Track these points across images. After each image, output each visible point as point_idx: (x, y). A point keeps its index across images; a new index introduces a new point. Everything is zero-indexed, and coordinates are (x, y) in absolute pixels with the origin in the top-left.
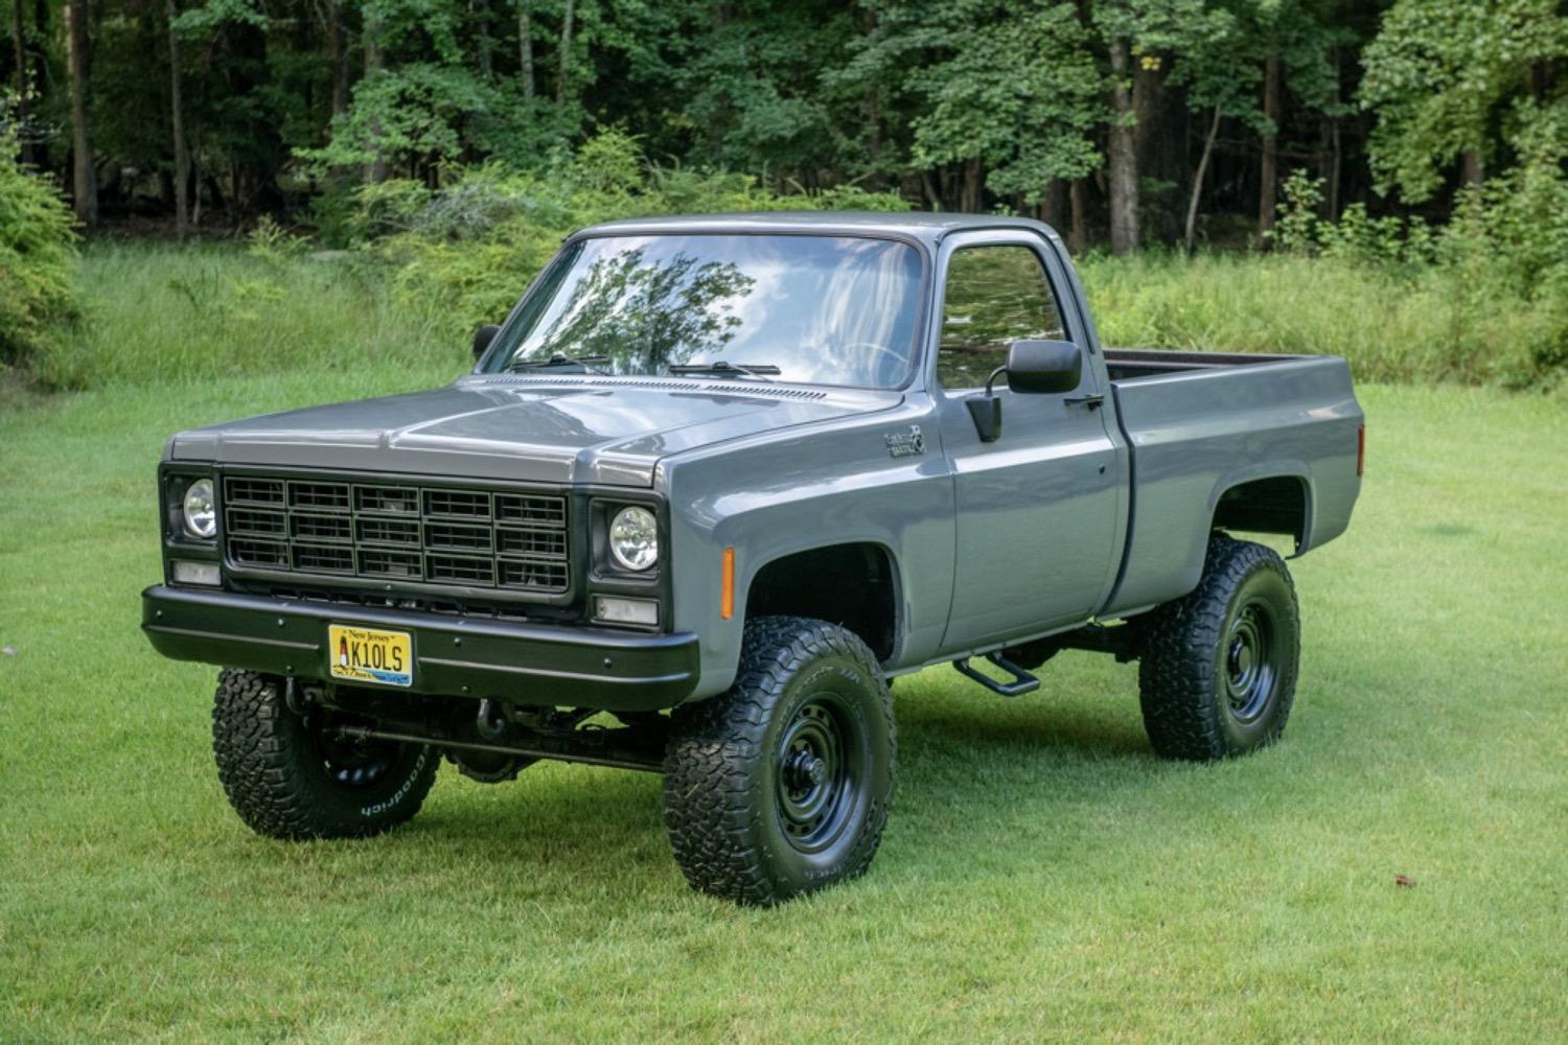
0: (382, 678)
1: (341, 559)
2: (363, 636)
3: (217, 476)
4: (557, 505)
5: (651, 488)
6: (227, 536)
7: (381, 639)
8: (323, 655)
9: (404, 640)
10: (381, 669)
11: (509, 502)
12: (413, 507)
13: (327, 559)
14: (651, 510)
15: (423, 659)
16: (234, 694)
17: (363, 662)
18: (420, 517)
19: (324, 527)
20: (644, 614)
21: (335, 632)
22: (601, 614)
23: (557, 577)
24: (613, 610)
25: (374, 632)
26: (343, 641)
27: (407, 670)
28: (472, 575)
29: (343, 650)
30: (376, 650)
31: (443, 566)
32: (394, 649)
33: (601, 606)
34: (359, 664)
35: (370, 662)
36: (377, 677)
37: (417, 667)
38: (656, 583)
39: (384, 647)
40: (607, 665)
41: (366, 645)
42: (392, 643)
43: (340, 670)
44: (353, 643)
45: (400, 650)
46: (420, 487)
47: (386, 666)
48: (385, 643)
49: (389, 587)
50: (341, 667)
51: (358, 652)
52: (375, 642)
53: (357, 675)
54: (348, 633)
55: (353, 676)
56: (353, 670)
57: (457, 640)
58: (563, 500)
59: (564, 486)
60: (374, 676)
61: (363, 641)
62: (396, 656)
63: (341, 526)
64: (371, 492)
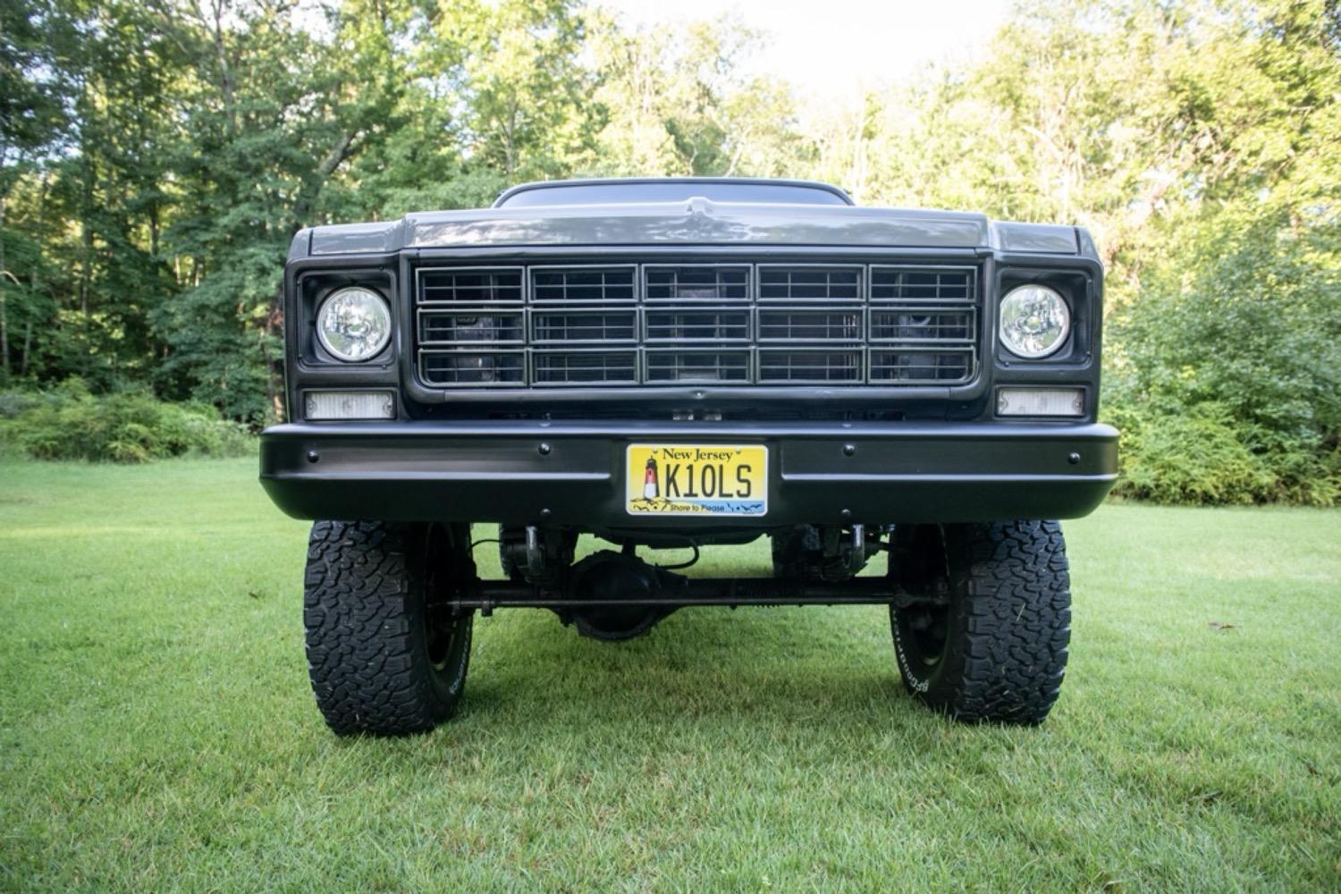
0: (722, 509)
1: (621, 367)
2: (685, 455)
3: (403, 270)
5: (1078, 254)
6: (413, 347)
7: (717, 456)
8: (616, 487)
9: (758, 456)
10: (716, 496)
15: (786, 477)
17: (684, 489)
18: (753, 303)
20: (1065, 404)
21: (637, 456)
22: (1002, 408)
24: (1015, 403)
25: (705, 448)
26: (652, 465)
27: (760, 493)
29: (651, 477)
30: (709, 471)
31: (774, 367)
32: (740, 467)
33: (1001, 400)
34: (678, 495)
35: (697, 489)
36: (709, 509)
37: (777, 488)
38: (1086, 366)
39: (721, 467)
40: (1073, 462)
41: (690, 468)
42: (737, 461)
43: (644, 504)
44: (668, 467)
45: (749, 469)
46: (755, 263)
47: (725, 492)
48: (724, 462)
49: (699, 396)
50: (646, 499)
51: (676, 477)
52: (706, 462)
53: (674, 508)
54: (661, 453)
55: (668, 512)
56: (668, 502)
57: (849, 447)
58: (975, 267)
59: (979, 251)
60: (703, 507)
61: (687, 462)
62: (742, 477)
63: (623, 325)
64: (666, 278)
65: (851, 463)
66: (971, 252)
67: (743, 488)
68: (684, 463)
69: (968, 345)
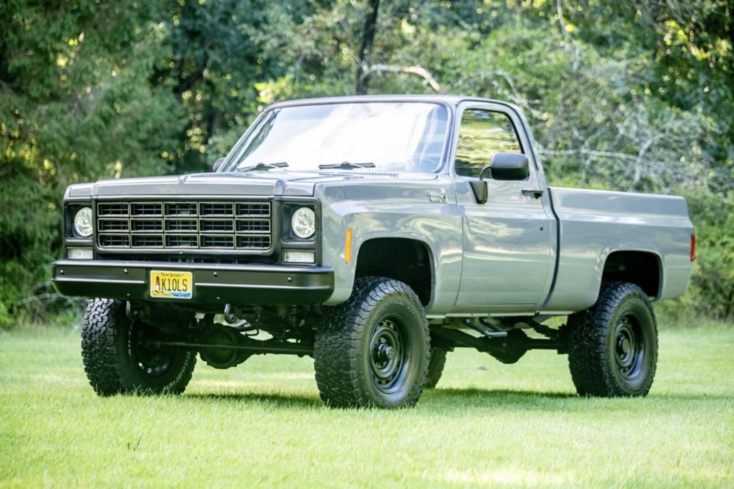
0: (178, 295)
1: (157, 241)
2: (168, 275)
3: (93, 204)
4: (267, 207)
5: (313, 196)
6: (97, 233)
7: (177, 276)
8: (146, 287)
9: (189, 276)
10: (177, 291)
11: (242, 207)
12: (194, 212)
13: (149, 242)
14: (311, 207)
15: (197, 284)
16: (93, 324)
17: (167, 288)
18: (198, 217)
19: (148, 225)
20: (308, 258)
21: (153, 274)
22: (286, 260)
23: (265, 242)
24: (293, 257)
25: (173, 272)
26: (158, 279)
27: (190, 291)
28: (223, 245)
29: (157, 283)
30: (174, 281)
31: (208, 241)
32: (183, 280)
33: (285, 255)
34: (165, 290)
35: (171, 288)
37: (197, 289)
38: (314, 243)
39: (178, 280)
40: (289, 281)
41: (169, 280)
42: (183, 278)
43: (155, 293)
44: (162, 279)
45: (187, 281)
46: (198, 202)
47: (179, 289)
48: (179, 278)
49: (181, 253)
50: (156, 291)
51: (165, 283)
52: (174, 278)
53: (164, 295)
54: (160, 274)
55: (162, 296)
56: (162, 292)
57: (215, 273)
58: (269, 203)
59: (270, 196)
60: (173, 295)
61: (168, 278)
62: (184, 284)
63: (157, 225)
64: (173, 206)
65: (216, 279)
66: (266, 197)
67: (184, 288)
69: (268, 234)
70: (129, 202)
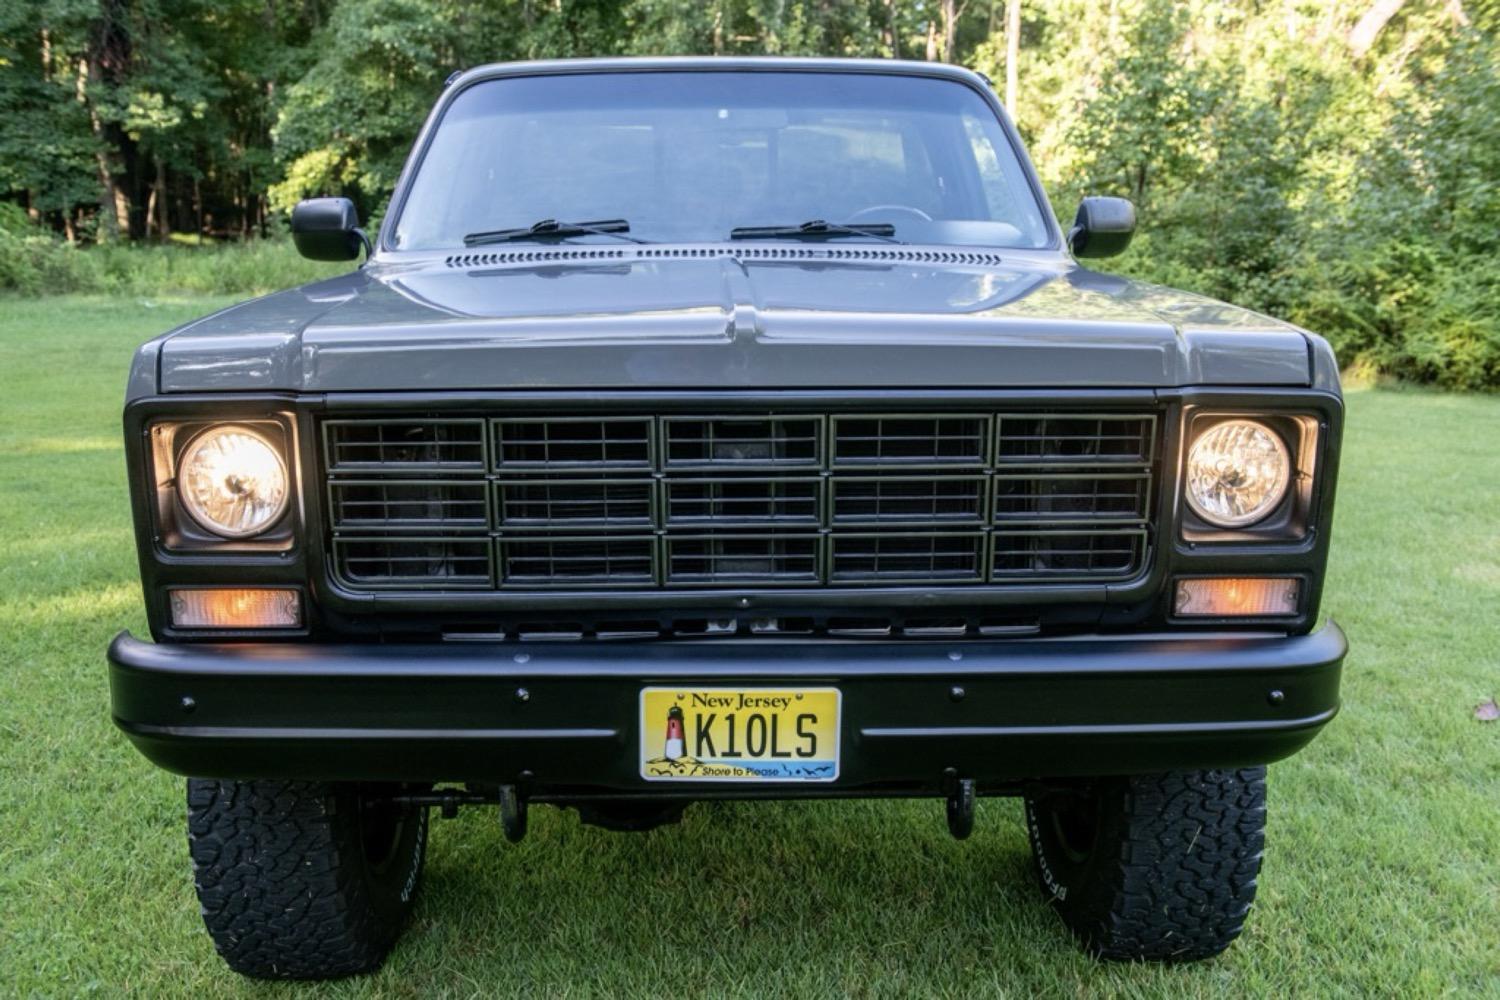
0: (775, 773)
2: (724, 702)
4: (1145, 427)
5: (1309, 387)
6: (330, 534)
7: (771, 703)
8: (625, 745)
9: (827, 703)
10: (767, 757)
13: (579, 558)
15: (867, 732)
17: (722, 747)
18: (820, 469)
21: (654, 704)
22: (1180, 607)
24: (1200, 597)
25: (751, 692)
26: (676, 715)
27: (830, 752)
29: (674, 731)
30: (757, 723)
31: (854, 554)
32: (801, 718)
33: (1180, 592)
34: (713, 753)
35: (740, 745)
36: (757, 772)
37: (852, 744)
38: (1306, 548)
39: (775, 717)
40: (1273, 702)
41: (731, 718)
42: (796, 708)
43: (665, 766)
44: (699, 717)
45: (814, 719)
46: (828, 413)
47: (779, 749)
48: (778, 711)
49: (745, 601)
50: (667, 760)
51: (712, 731)
52: (754, 710)
53: (707, 772)
54: (689, 699)
55: (699, 776)
56: (699, 763)
57: (957, 691)
58: (1153, 417)
59: (1160, 393)
60: (749, 770)
61: (726, 711)
62: (804, 730)
63: (633, 498)
64: (697, 429)
65: (957, 712)
66: (1149, 393)
67: (806, 745)
68: (722, 712)
69: (1137, 526)
70: (486, 416)
